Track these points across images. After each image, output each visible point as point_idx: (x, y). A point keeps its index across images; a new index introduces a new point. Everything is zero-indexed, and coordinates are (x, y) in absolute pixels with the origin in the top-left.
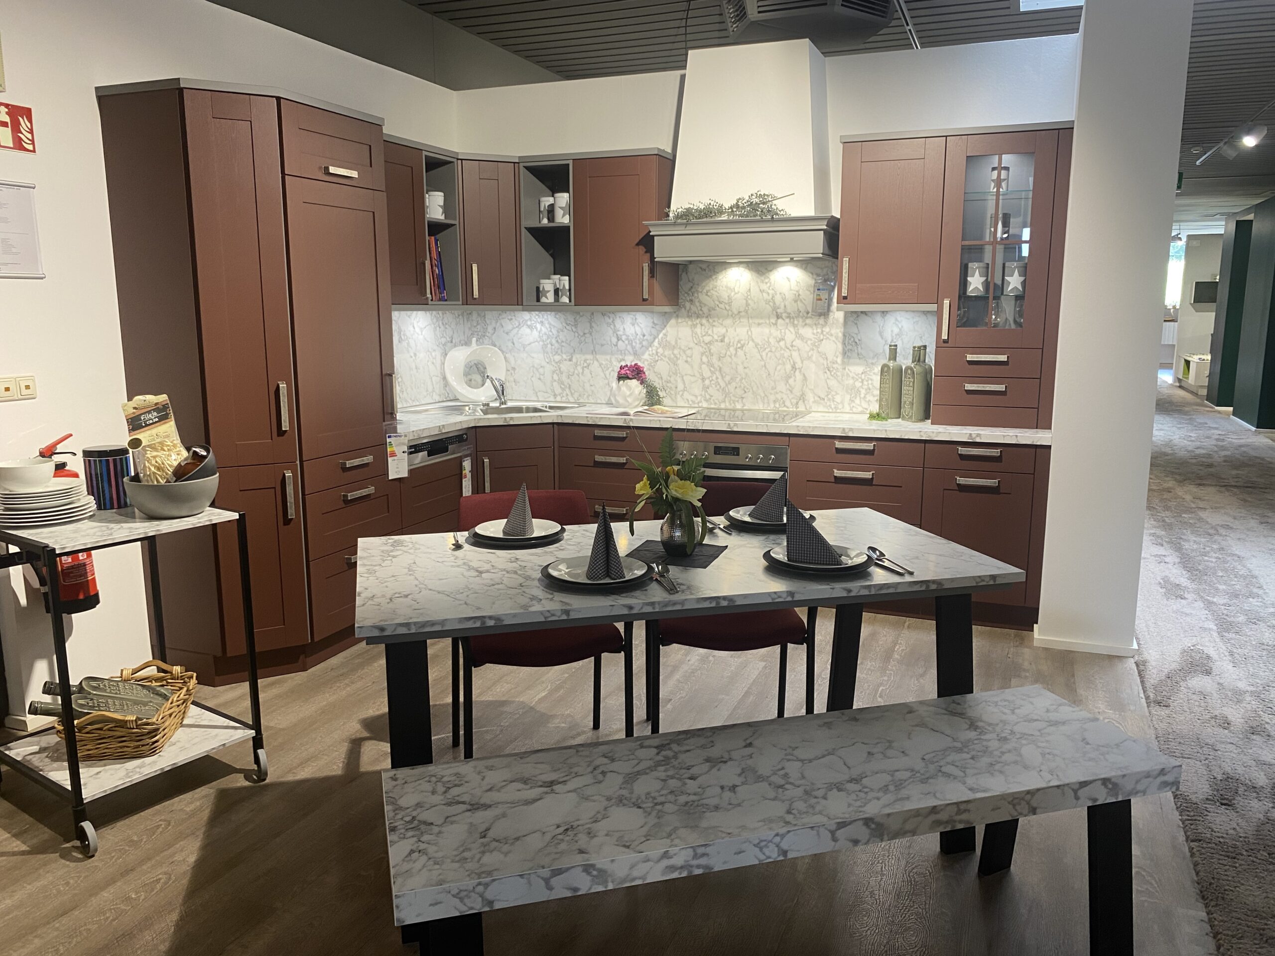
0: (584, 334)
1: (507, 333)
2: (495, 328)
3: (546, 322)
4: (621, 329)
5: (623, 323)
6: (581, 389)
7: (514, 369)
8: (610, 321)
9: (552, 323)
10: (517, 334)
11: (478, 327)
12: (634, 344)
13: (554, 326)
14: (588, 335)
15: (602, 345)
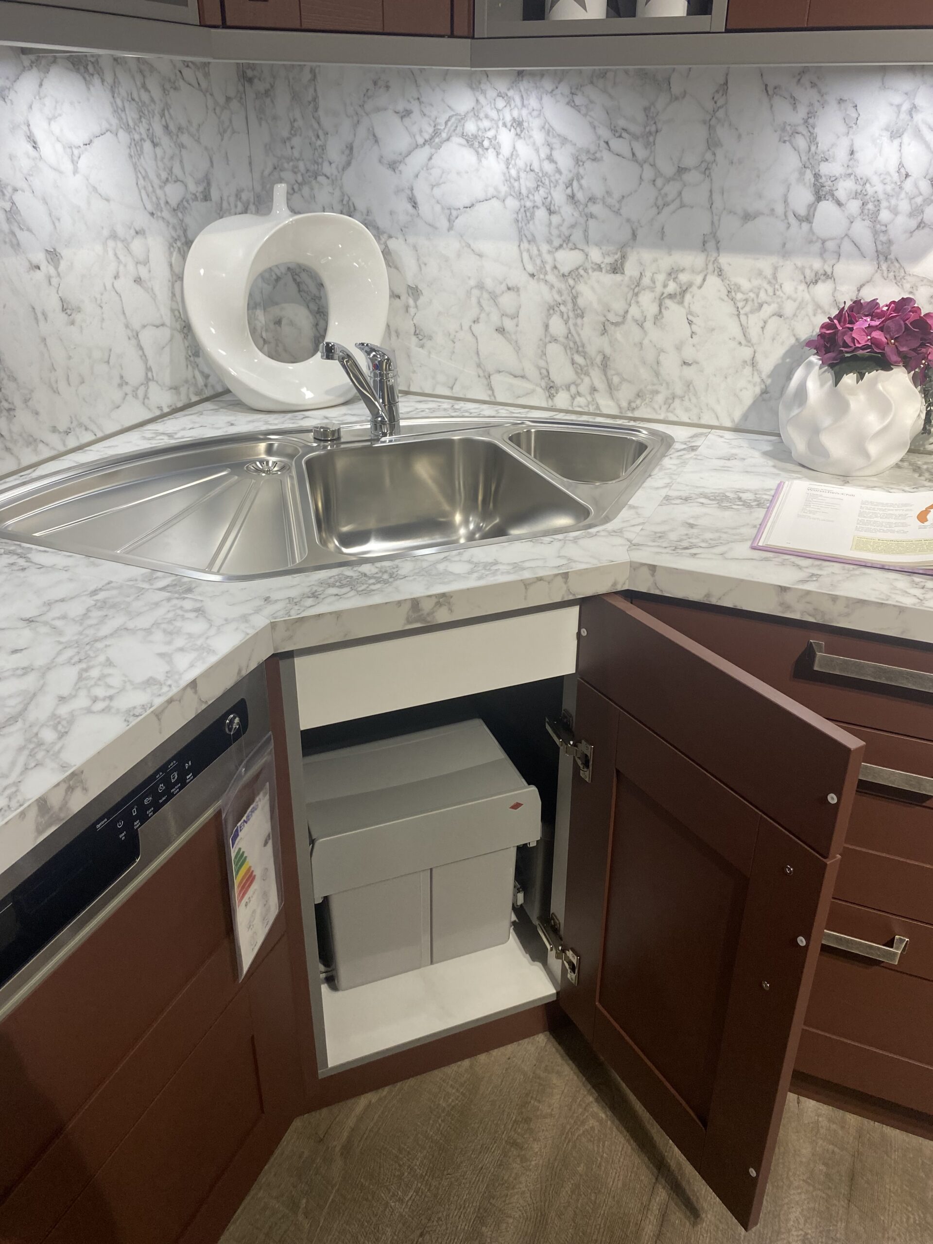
0: (681, 170)
1: (393, 166)
2: (350, 148)
3: (534, 125)
4: (841, 154)
5: (851, 124)
6: (645, 374)
7: (415, 292)
8: (797, 117)
9: (559, 126)
10: (427, 167)
11: (296, 141)
12: (885, 215)
13: (564, 141)
14: (692, 177)
15: (747, 217)
